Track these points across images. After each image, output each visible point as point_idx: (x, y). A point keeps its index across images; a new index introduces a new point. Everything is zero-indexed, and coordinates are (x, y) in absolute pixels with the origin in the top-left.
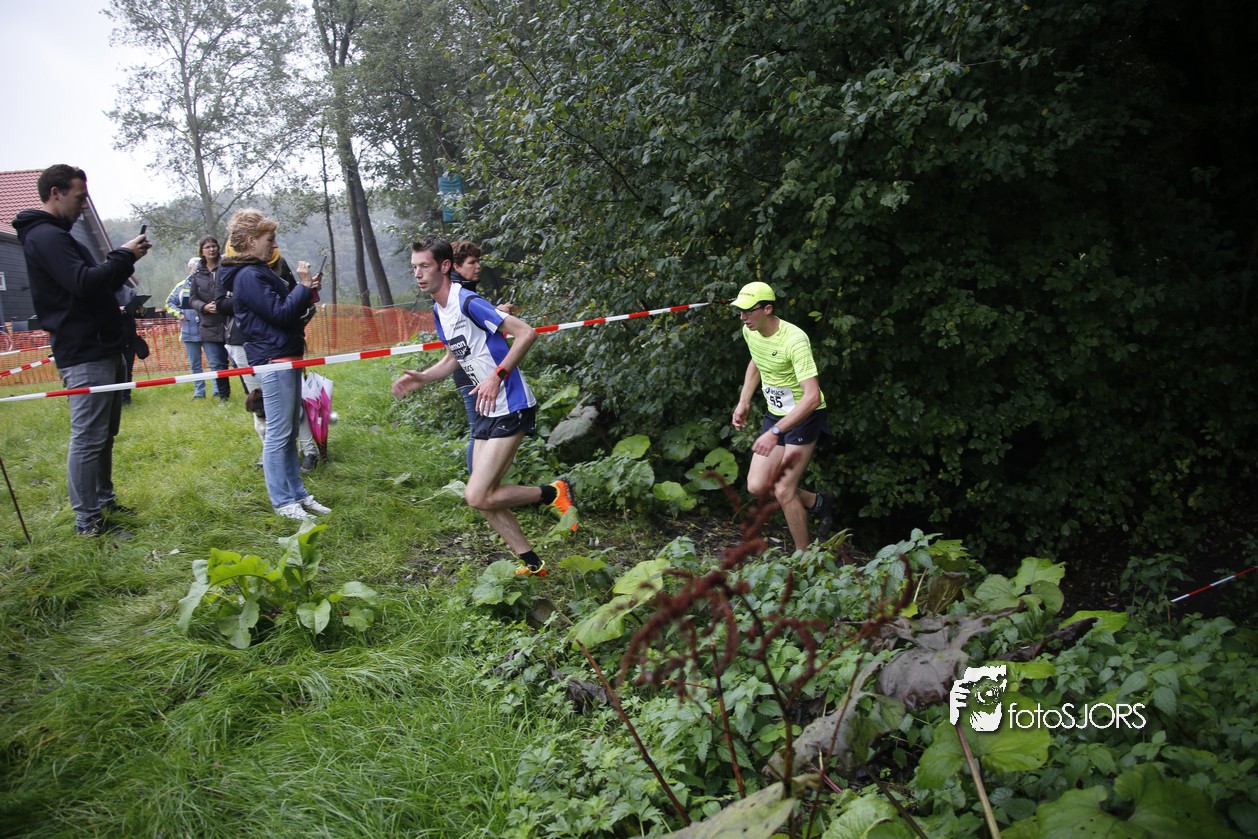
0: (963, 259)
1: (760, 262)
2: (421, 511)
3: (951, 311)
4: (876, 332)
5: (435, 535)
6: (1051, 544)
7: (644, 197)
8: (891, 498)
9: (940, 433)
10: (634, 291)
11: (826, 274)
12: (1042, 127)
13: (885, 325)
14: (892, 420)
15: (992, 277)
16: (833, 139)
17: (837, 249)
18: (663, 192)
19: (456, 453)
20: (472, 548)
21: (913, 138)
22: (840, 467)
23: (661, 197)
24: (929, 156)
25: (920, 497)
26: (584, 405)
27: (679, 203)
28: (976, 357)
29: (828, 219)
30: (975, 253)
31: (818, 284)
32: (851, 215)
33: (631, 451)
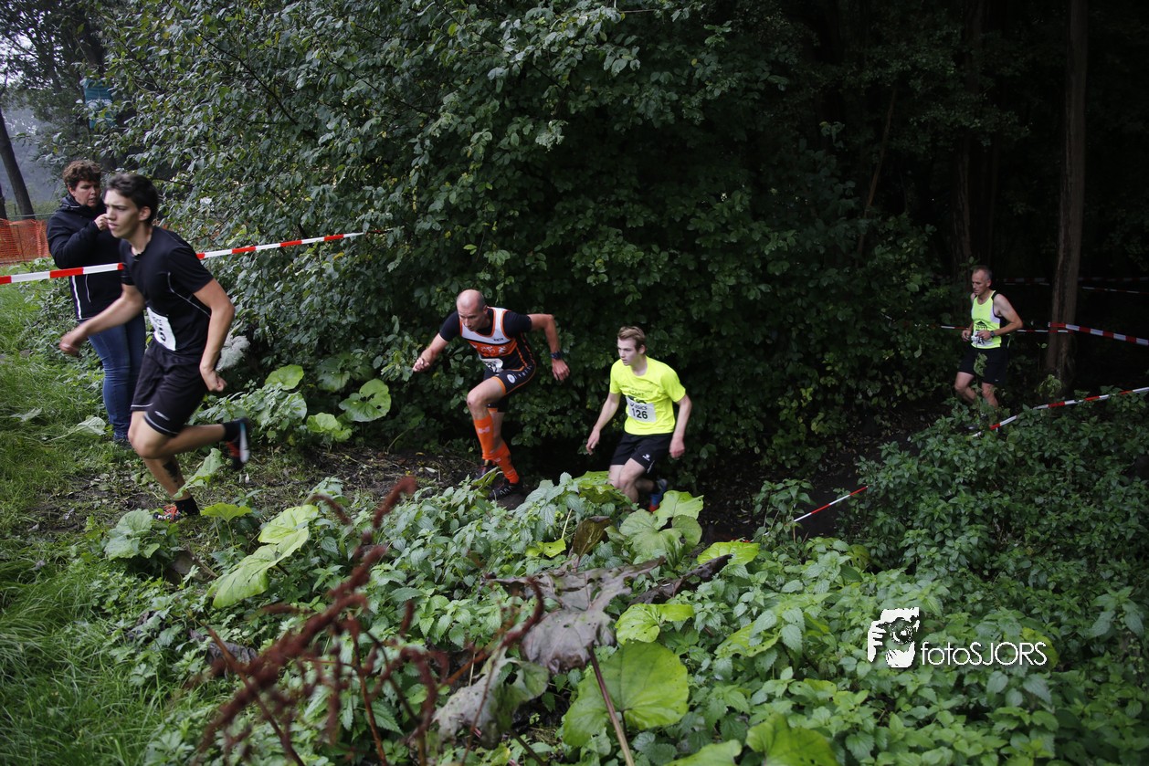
0: (613, 198)
1: (419, 195)
2: (53, 451)
3: (600, 248)
4: (529, 266)
5: (68, 477)
7: (299, 120)
8: (543, 427)
10: (288, 217)
11: (482, 208)
12: (691, 75)
13: (538, 260)
14: (544, 352)
15: (641, 218)
16: (491, 74)
17: (493, 184)
18: (319, 118)
19: (95, 385)
20: (110, 491)
21: (569, 79)
23: (317, 122)
24: (585, 97)
27: (335, 130)
28: (624, 294)
29: (484, 154)
30: (625, 192)
31: (474, 218)
32: (507, 151)
33: (283, 383)
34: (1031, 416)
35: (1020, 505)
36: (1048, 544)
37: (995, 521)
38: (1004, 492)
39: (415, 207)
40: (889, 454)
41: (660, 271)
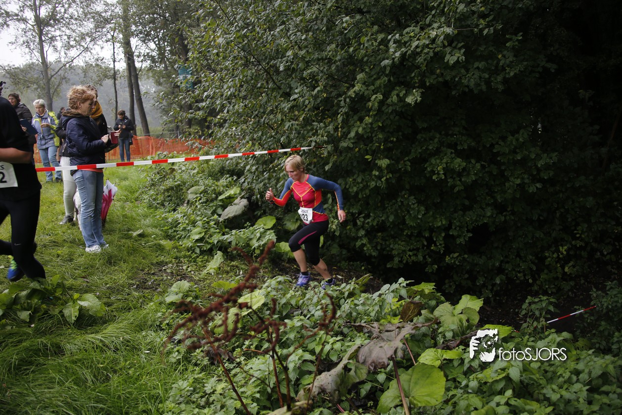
0: (450, 132)
1: (341, 127)
2: (147, 251)
3: (441, 160)
4: (401, 168)
5: (152, 264)
6: (490, 287)
7: (282, 87)
8: (405, 258)
9: (433, 225)
10: (274, 138)
11: (376, 136)
12: (498, 63)
13: (406, 165)
14: (407, 217)
15: (466, 144)
16: (383, 63)
17: (382, 123)
18: (292, 86)
21: (426, 66)
22: (379, 240)
23: (291, 88)
24: (435, 76)
25: (420, 258)
26: (241, 198)
27: (299, 93)
28: (454, 187)
29: (379, 106)
30: (458, 129)
31: (372, 141)
32: (392, 105)
33: (264, 225)
39: (339, 135)
40: (612, 288)
41: (475, 174)
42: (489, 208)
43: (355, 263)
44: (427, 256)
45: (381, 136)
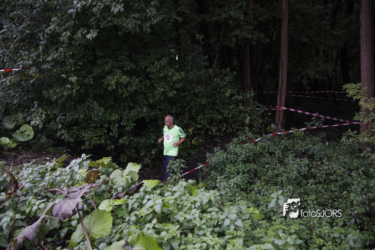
0: (119, 59)
1: (42, 55)
3: (114, 77)
4: (86, 83)
6: (149, 157)
8: (92, 142)
9: (110, 119)
11: (68, 61)
12: (146, 15)
13: (89, 80)
14: (93, 115)
15: (129, 66)
16: (70, 11)
17: (72, 53)
21: (100, 15)
22: (74, 131)
25: (103, 141)
27: (7, 28)
28: (122, 94)
29: (69, 40)
30: (123, 57)
31: (66, 65)
32: (78, 40)
34: (266, 138)
35: (260, 168)
36: (269, 181)
37: (252, 174)
38: (255, 164)
39: (41, 60)
40: (217, 151)
41: (136, 86)
42: (146, 107)
43: (59, 148)
44: (107, 140)
45: (71, 61)
